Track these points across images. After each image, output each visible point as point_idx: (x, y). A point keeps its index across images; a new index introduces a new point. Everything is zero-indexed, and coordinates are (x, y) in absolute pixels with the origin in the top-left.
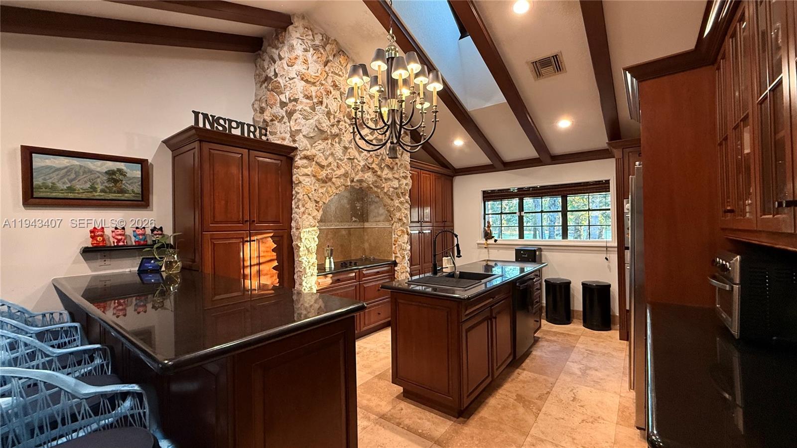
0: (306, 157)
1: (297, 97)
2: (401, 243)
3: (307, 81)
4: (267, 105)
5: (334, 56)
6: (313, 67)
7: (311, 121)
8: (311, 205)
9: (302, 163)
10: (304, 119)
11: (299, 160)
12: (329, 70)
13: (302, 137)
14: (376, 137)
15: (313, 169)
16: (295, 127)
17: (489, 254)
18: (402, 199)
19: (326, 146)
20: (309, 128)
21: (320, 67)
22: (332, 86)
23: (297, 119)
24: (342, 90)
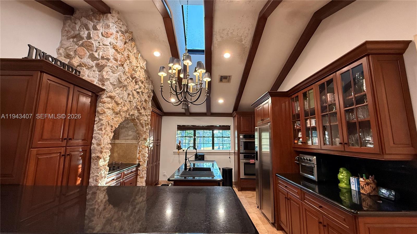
0: (111, 97)
1: (110, 58)
2: (144, 153)
3: (116, 50)
4: (76, 54)
5: (129, 40)
6: (119, 43)
7: (116, 75)
8: (109, 128)
9: (107, 100)
10: (112, 72)
11: (105, 98)
12: (127, 47)
13: (109, 83)
14: (142, 91)
15: (113, 105)
16: (106, 76)
17: (179, 157)
18: (147, 127)
19: (121, 92)
20: (114, 78)
21: (122, 44)
22: (127, 57)
23: (108, 72)
24: (131, 60)
